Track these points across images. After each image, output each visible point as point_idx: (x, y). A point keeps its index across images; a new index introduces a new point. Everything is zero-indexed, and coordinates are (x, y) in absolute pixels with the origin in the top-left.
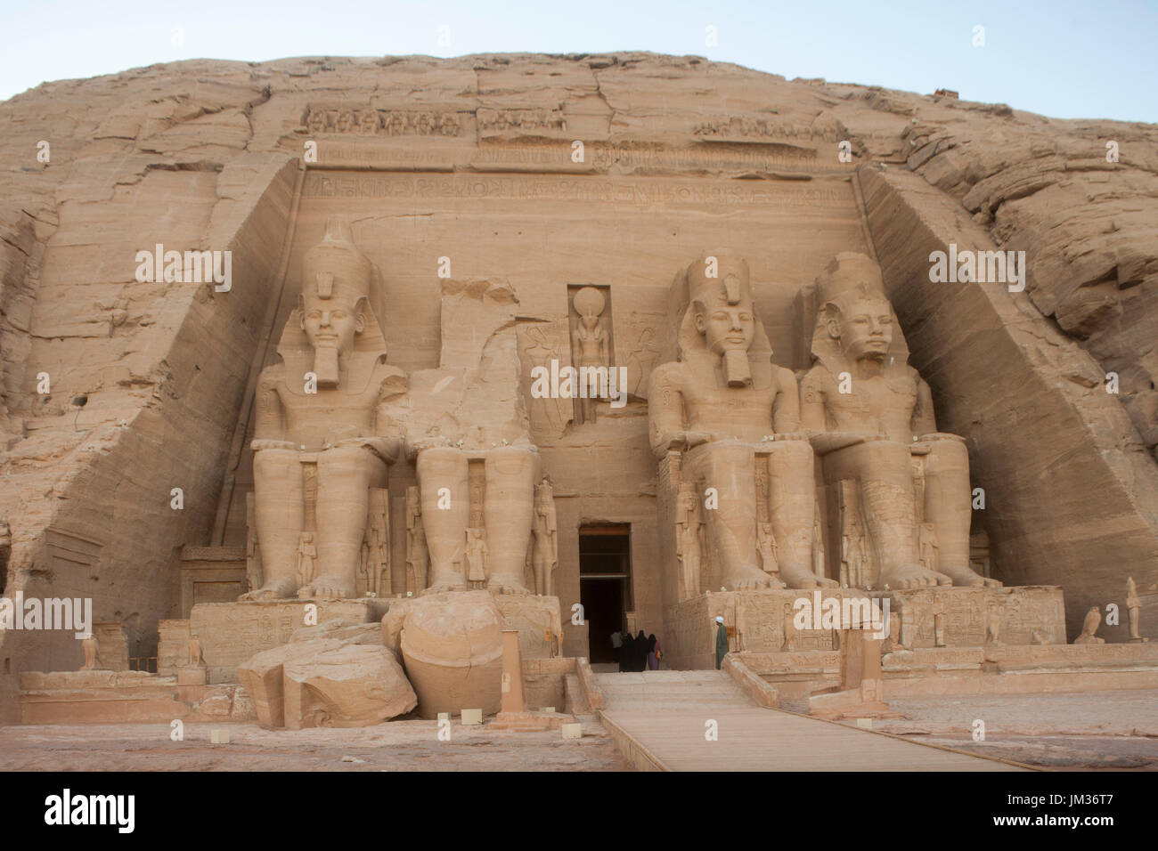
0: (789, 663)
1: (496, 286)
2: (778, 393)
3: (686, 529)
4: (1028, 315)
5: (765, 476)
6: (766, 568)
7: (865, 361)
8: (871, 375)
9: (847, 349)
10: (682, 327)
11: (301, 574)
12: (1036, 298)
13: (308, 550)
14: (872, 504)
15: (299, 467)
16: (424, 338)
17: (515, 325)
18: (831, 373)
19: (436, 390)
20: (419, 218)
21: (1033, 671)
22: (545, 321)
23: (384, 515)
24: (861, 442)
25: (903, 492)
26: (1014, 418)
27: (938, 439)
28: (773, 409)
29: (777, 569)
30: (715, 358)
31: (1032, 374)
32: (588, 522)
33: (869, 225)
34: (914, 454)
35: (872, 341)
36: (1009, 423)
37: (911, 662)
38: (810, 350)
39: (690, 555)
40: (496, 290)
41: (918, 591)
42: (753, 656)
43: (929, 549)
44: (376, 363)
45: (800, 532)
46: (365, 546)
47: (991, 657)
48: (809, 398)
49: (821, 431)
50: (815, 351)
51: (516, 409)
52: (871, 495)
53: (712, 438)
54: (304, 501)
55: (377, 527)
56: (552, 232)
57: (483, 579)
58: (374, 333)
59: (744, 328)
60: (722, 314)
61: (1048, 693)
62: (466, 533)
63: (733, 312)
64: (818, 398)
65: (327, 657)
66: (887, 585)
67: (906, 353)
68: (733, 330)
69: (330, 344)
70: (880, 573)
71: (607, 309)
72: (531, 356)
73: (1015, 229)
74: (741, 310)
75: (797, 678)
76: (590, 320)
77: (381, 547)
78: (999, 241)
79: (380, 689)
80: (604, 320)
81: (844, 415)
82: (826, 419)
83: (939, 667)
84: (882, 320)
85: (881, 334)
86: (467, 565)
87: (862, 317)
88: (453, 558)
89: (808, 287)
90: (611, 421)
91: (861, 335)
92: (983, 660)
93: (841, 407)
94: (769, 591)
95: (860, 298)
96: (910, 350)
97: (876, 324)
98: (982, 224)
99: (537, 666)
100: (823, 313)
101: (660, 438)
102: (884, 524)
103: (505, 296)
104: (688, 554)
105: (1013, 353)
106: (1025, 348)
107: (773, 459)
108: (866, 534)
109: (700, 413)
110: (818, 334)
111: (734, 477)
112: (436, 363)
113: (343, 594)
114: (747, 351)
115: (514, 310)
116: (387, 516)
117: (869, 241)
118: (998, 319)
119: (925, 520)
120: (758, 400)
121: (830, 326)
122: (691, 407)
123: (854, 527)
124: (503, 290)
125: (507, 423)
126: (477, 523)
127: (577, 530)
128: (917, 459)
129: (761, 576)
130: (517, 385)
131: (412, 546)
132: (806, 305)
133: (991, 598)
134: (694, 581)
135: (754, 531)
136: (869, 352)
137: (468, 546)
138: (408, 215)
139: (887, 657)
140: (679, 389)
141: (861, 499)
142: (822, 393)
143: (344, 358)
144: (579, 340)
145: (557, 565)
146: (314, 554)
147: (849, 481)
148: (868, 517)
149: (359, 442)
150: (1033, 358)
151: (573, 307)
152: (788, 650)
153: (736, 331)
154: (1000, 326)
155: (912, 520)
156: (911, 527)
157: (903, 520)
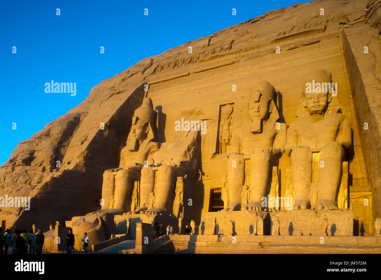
1: (197, 110)
2: (275, 134)
3: (224, 189)
7: (314, 114)
13: (112, 201)
15: (113, 176)
18: (300, 122)
19: (168, 148)
20: (178, 92)
22: (211, 119)
32: (214, 188)
34: (313, 152)
35: (314, 106)
40: (198, 112)
44: (149, 142)
48: (290, 134)
55: (134, 193)
56: (217, 88)
58: (151, 132)
59: (260, 111)
60: (253, 107)
62: (150, 194)
63: (257, 105)
64: (294, 133)
69: (134, 138)
74: (260, 104)
76: (226, 116)
80: (231, 116)
82: (297, 141)
84: (320, 96)
85: (318, 102)
87: (311, 97)
88: (144, 202)
91: (310, 104)
97: (316, 98)
103: (199, 113)
104: (224, 198)
107: (251, 160)
115: (202, 117)
118: (363, 85)
120: (265, 137)
121: (303, 103)
123: (290, 185)
124: (200, 111)
127: (210, 191)
136: (313, 111)
137: (149, 198)
138: (175, 92)
140: (239, 137)
142: (295, 131)
143: (140, 141)
144: (222, 124)
145: (182, 204)
153: (257, 112)
155: (307, 181)
156: (306, 184)
157: (302, 181)
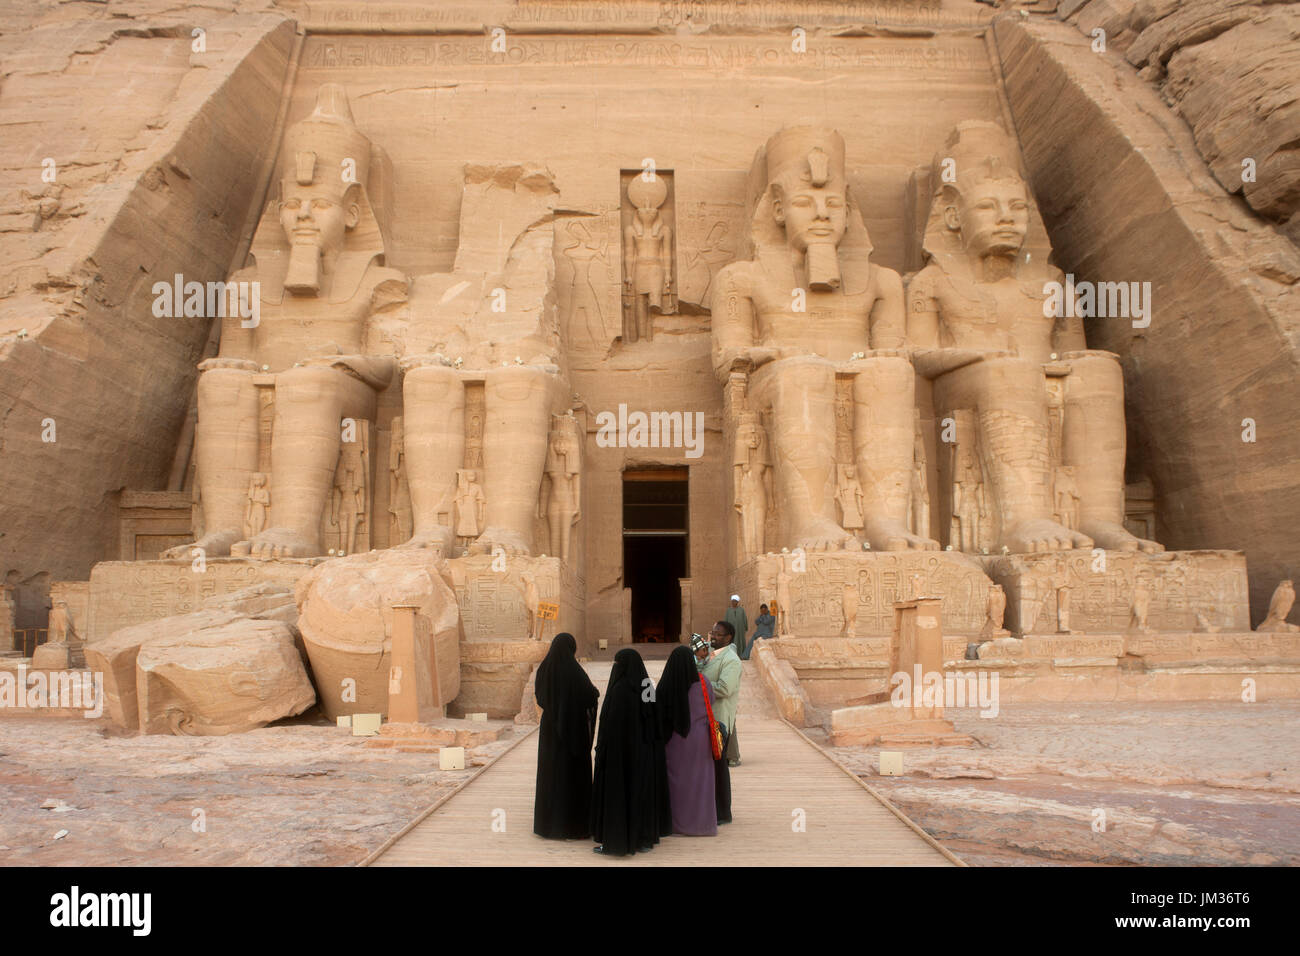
0: (847, 654)
1: (531, 172)
2: (876, 300)
3: (747, 472)
4: (1206, 193)
5: (848, 403)
6: (846, 525)
7: (992, 258)
8: (999, 276)
9: (969, 243)
10: (756, 217)
11: (249, 526)
12: (1217, 169)
13: (260, 495)
14: (992, 441)
15: (253, 391)
16: (440, 237)
17: (553, 220)
18: (948, 274)
19: (445, 299)
20: (440, 90)
21: (1193, 670)
22: (591, 215)
23: (362, 452)
24: (979, 360)
25: (1033, 425)
26: (1186, 329)
27: (1083, 356)
28: (871, 318)
29: (861, 525)
30: (795, 256)
31: (1209, 268)
32: (635, 464)
33: (1006, 90)
34: (1049, 376)
35: (1000, 232)
36: (1180, 335)
37: (1019, 654)
38: (921, 245)
39: (752, 504)
40: (531, 177)
41: (1043, 555)
42: (797, 642)
43: (1068, 500)
44: (370, 264)
45: (892, 476)
46: (337, 492)
47: (1135, 649)
48: (918, 307)
49: (931, 347)
50: (928, 247)
51: (541, 320)
52: (990, 429)
53: (780, 355)
54: (259, 433)
55: (352, 467)
56: (604, 105)
57: (476, 534)
58: (371, 228)
59: (833, 216)
60: (803, 199)
61: (1215, 701)
62: (458, 474)
63: (819, 197)
64: (930, 306)
65: (202, 637)
66: (1005, 548)
67: (1047, 248)
68: (818, 218)
69: (308, 240)
70: (1001, 531)
71: (668, 201)
72: (572, 258)
73: (1192, 83)
74: (830, 194)
75: (855, 674)
76: (647, 213)
77: (357, 492)
78: (1171, 101)
79: (252, 683)
80: (665, 213)
81: (962, 327)
82: (940, 333)
83: (1058, 662)
84: (1013, 204)
85: (1012, 222)
86: (456, 516)
87: (987, 202)
88: (438, 507)
89: (924, 168)
90: (670, 338)
91: (986, 224)
92: (1121, 653)
93: (958, 317)
94: (841, 554)
95: (986, 177)
96: (1052, 245)
97: (1006, 210)
98: (1147, 81)
99: (499, 652)
100: (939, 199)
101: (723, 356)
102: (1006, 467)
103: (542, 184)
104: (748, 504)
105: (1184, 241)
106: (1200, 235)
107: (860, 380)
108: (985, 480)
109: (774, 325)
110: (932, 225)
111: (806, 404)
112: (448, 268)
113: (288, 551)
114: (837, 247)
115: (553, 202)
116: (367, 454)
117: (1006, 110)
118: (1166, 198)
119: (1064, 463)
120: (848, 308)
121: (947, 215)
122: (763, 318)
123: (969, 472)
124: (539, 177)
125: (528, 338)
126: (474, 462)
127: (620, 475)
128: (1053, 382)
129: (835, 533)
130: (546, 292)
131: (396, 492)
132: (920, 190)
133: (1145, 567)
134: (756, 540)
135: (832, 476)
136: (995, 247)
137: (458, 492)
138: (427, 87)
139: (985, 646)
140: (749, 294)
141: (978, 435)
142: (935, 299)
143: (329, 257)
144: (634, 238)
145: (579, 518)
146: (266, 500)
147: (965, 412)
148: (986, 459)
149: (328, 360)
150: (1211, 247)
151: (628, 198)
152: (847, 636)
153: (822, 221)
154: (1167, 208)
155: (1044, 462)
156: (1044, 471)
157: (1033, 461)
